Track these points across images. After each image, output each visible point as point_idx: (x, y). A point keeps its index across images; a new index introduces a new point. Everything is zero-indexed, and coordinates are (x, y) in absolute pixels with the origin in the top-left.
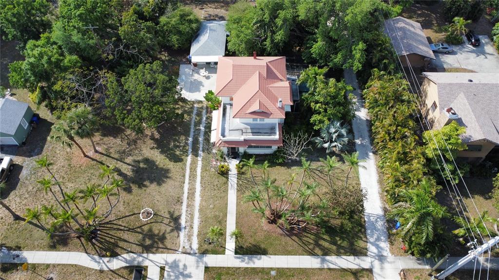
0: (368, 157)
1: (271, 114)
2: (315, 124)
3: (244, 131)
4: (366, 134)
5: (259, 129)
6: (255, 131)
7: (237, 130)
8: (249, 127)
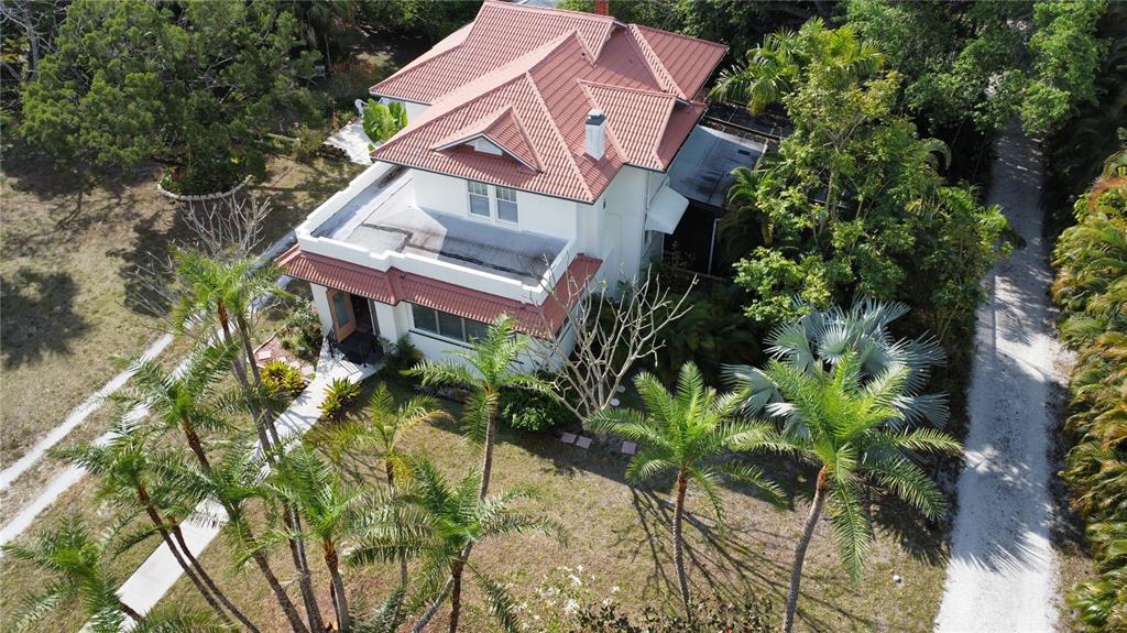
0: (1014, 552)
1: (539, 171)
2: (754, 295)
3: (417, 238)
4: (1040, 441)
5: (482, 246)
6: (461, 250)
7: (391, 230)
8: (443, 230)
